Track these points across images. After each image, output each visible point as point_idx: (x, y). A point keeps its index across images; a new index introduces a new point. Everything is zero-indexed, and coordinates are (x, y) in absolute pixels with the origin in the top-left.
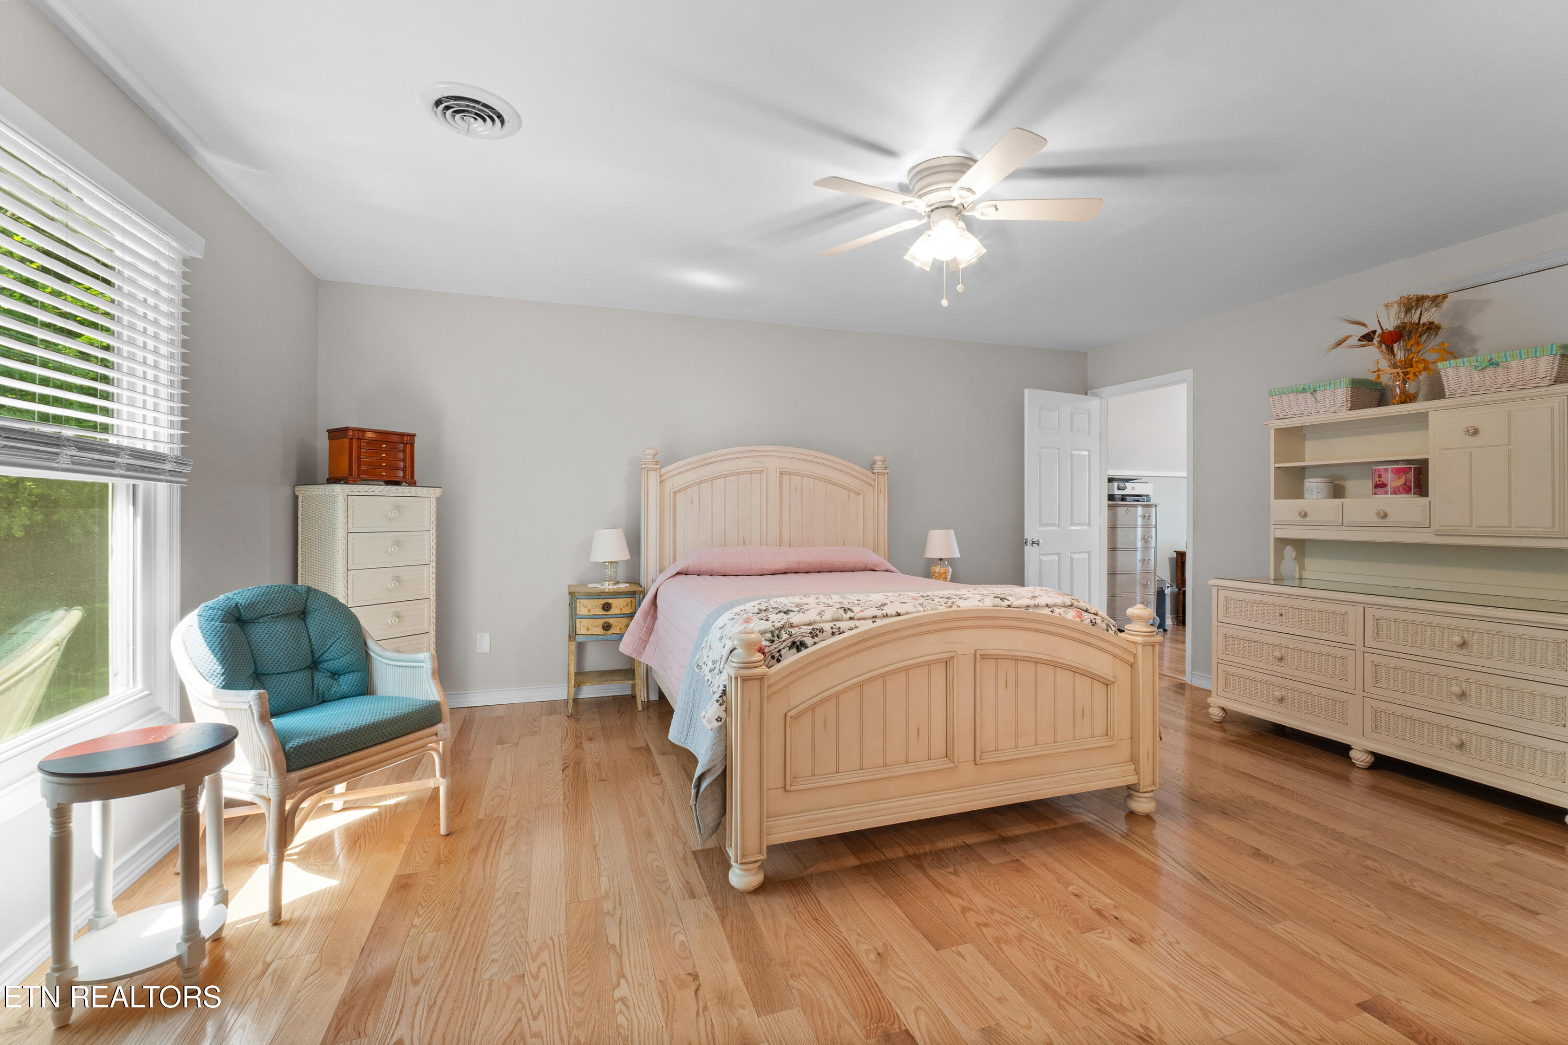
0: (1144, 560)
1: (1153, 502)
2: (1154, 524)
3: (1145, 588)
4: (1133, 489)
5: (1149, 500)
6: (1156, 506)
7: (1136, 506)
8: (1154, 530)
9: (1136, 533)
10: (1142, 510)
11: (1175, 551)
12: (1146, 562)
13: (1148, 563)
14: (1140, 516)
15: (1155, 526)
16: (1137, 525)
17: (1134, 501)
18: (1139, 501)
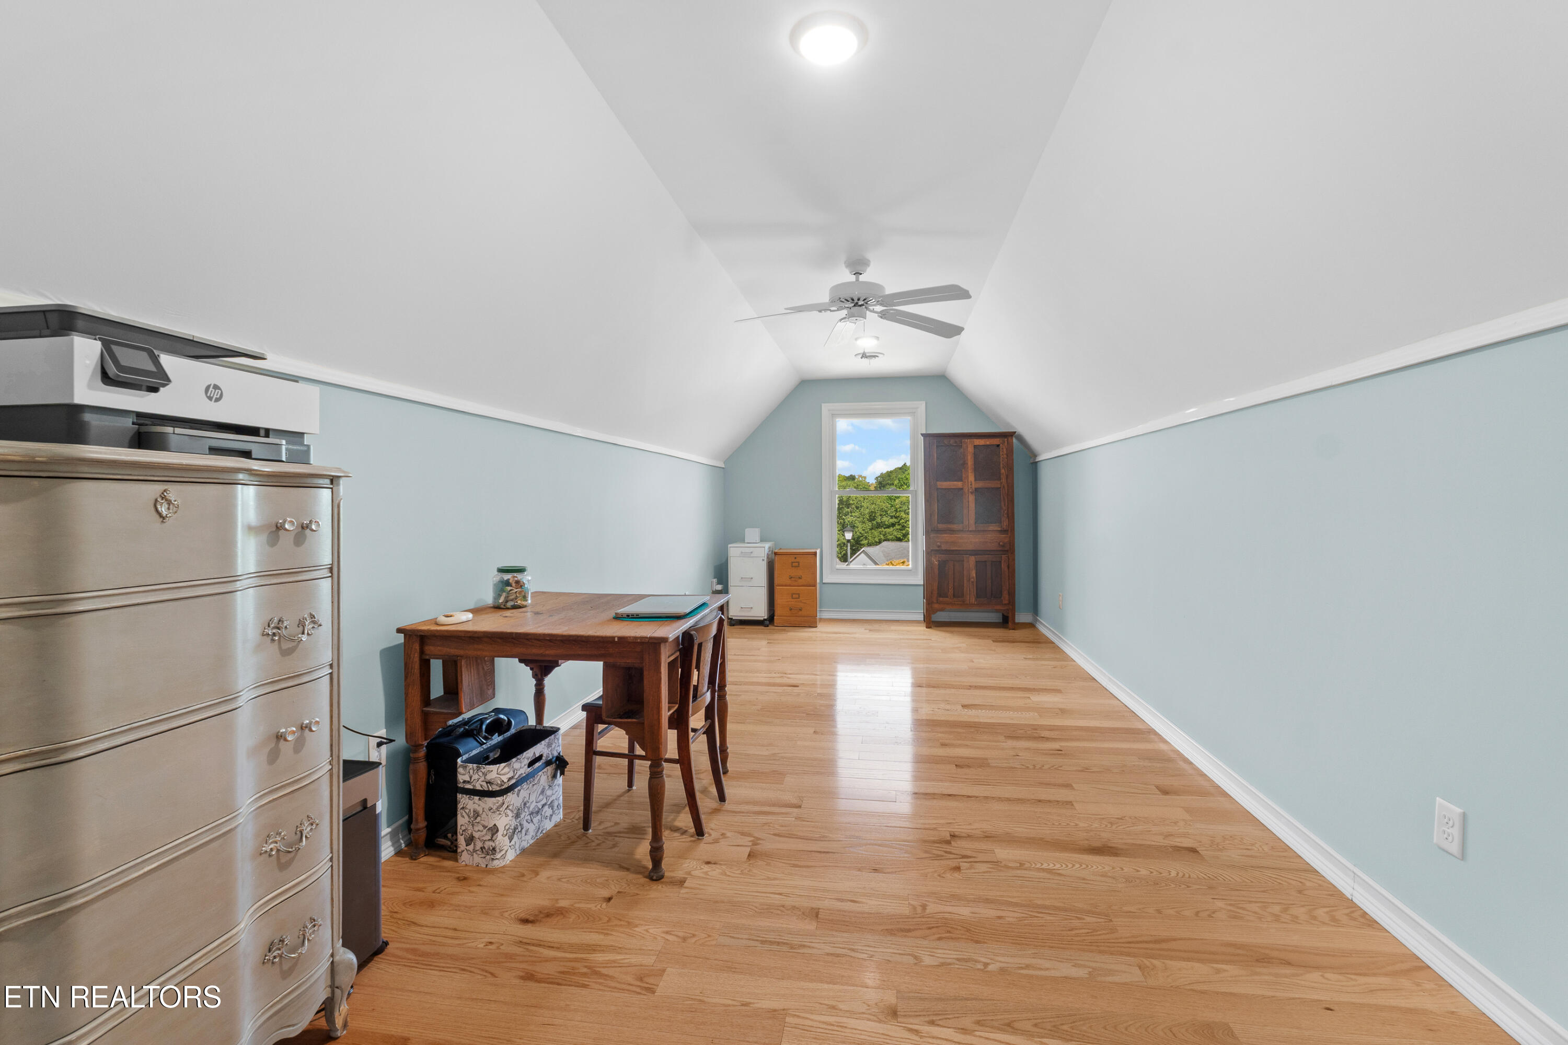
0: (280, 737)
1: (319, 461)
2: (326, 558)
3: (282, 867)
4: (214, 393)
5: (303, 457)
6: (333, 480)
7: (225, 479)
8: (325, 586)
9: (225, 619)
10: (259, 498)
11: (399, 631)
12: (286, 749)
13: (299, 745)
14: (250, 528)
15: (334, 571)
16: (234, 579)
17: (214, 451)
18: (247, 454)
